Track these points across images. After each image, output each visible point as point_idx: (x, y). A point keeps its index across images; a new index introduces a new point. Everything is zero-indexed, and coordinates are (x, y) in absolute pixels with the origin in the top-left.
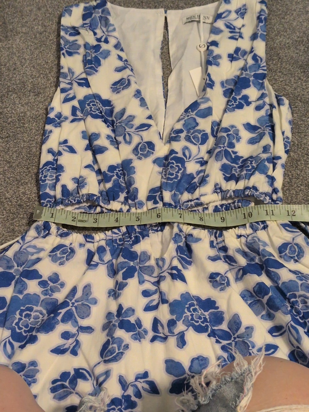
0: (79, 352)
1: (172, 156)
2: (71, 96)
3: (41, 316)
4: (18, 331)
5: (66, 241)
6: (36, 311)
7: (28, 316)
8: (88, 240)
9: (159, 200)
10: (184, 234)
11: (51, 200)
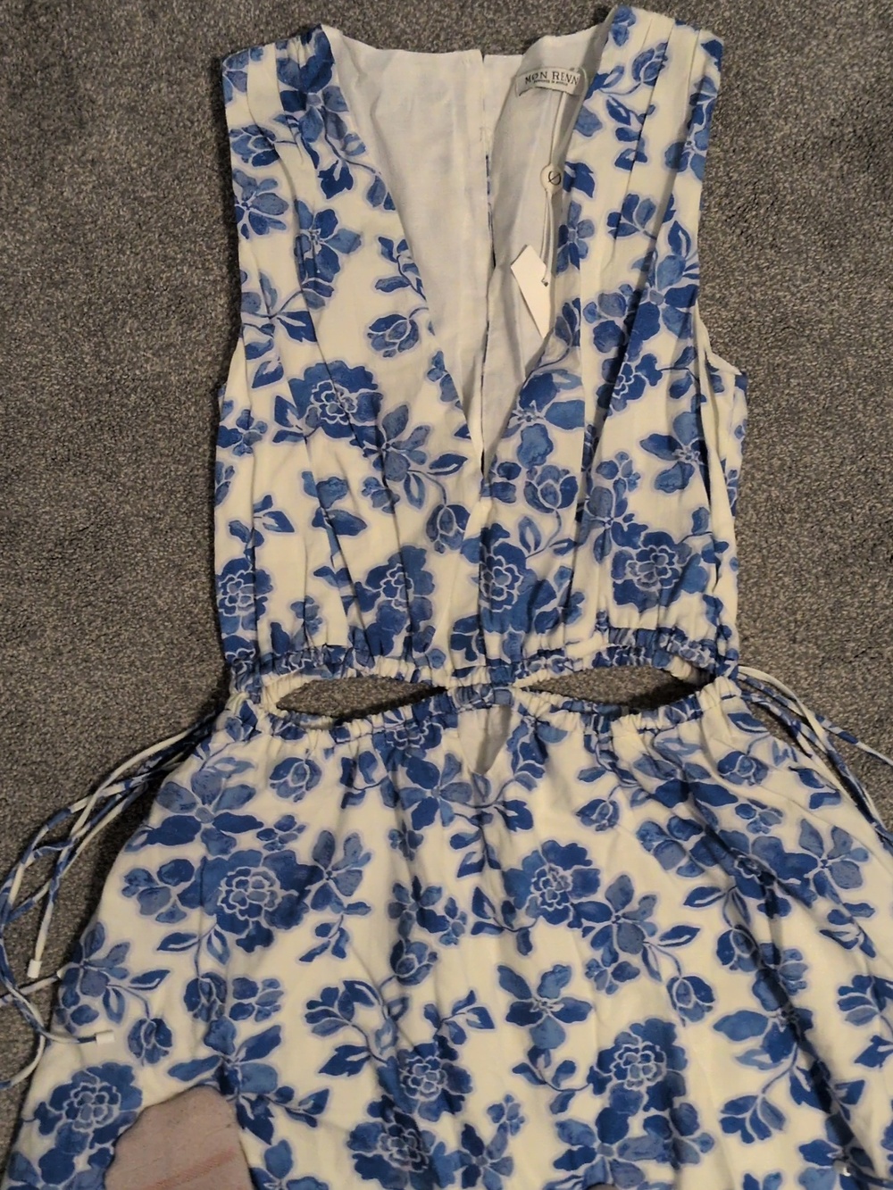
0: (348, 950)
1: (497, 544)
2: (271, 368)
3: (267, 883)
4: (228, 911)
5: (297, 749)
6: (258, 874)
7: (242, 884)
8: (338, 740)
9: (477, 652)
10: (533, 719)
11: (248, 651)
